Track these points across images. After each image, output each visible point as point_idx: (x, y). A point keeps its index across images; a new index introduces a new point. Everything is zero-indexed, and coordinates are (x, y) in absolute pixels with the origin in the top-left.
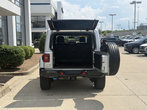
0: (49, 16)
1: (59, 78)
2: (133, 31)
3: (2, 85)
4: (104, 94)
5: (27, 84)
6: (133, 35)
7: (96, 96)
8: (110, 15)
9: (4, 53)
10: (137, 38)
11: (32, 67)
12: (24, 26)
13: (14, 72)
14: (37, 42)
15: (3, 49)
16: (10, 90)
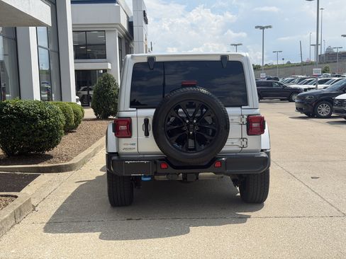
0: (115, 31)
1: (156, 177)
2: (309, 64)
3: (12, 196)
4: (268, 216)
5: (73, 194)
6: (314, 74)
7: (248, 219)
8: (257, 27)
9: (12, 119)
10: (321, 82)
11: (81, 151)
12: (57, 54)
13: (40, 165)
14: (86, 93)
15: (12, 109)
16: (34, 207)
